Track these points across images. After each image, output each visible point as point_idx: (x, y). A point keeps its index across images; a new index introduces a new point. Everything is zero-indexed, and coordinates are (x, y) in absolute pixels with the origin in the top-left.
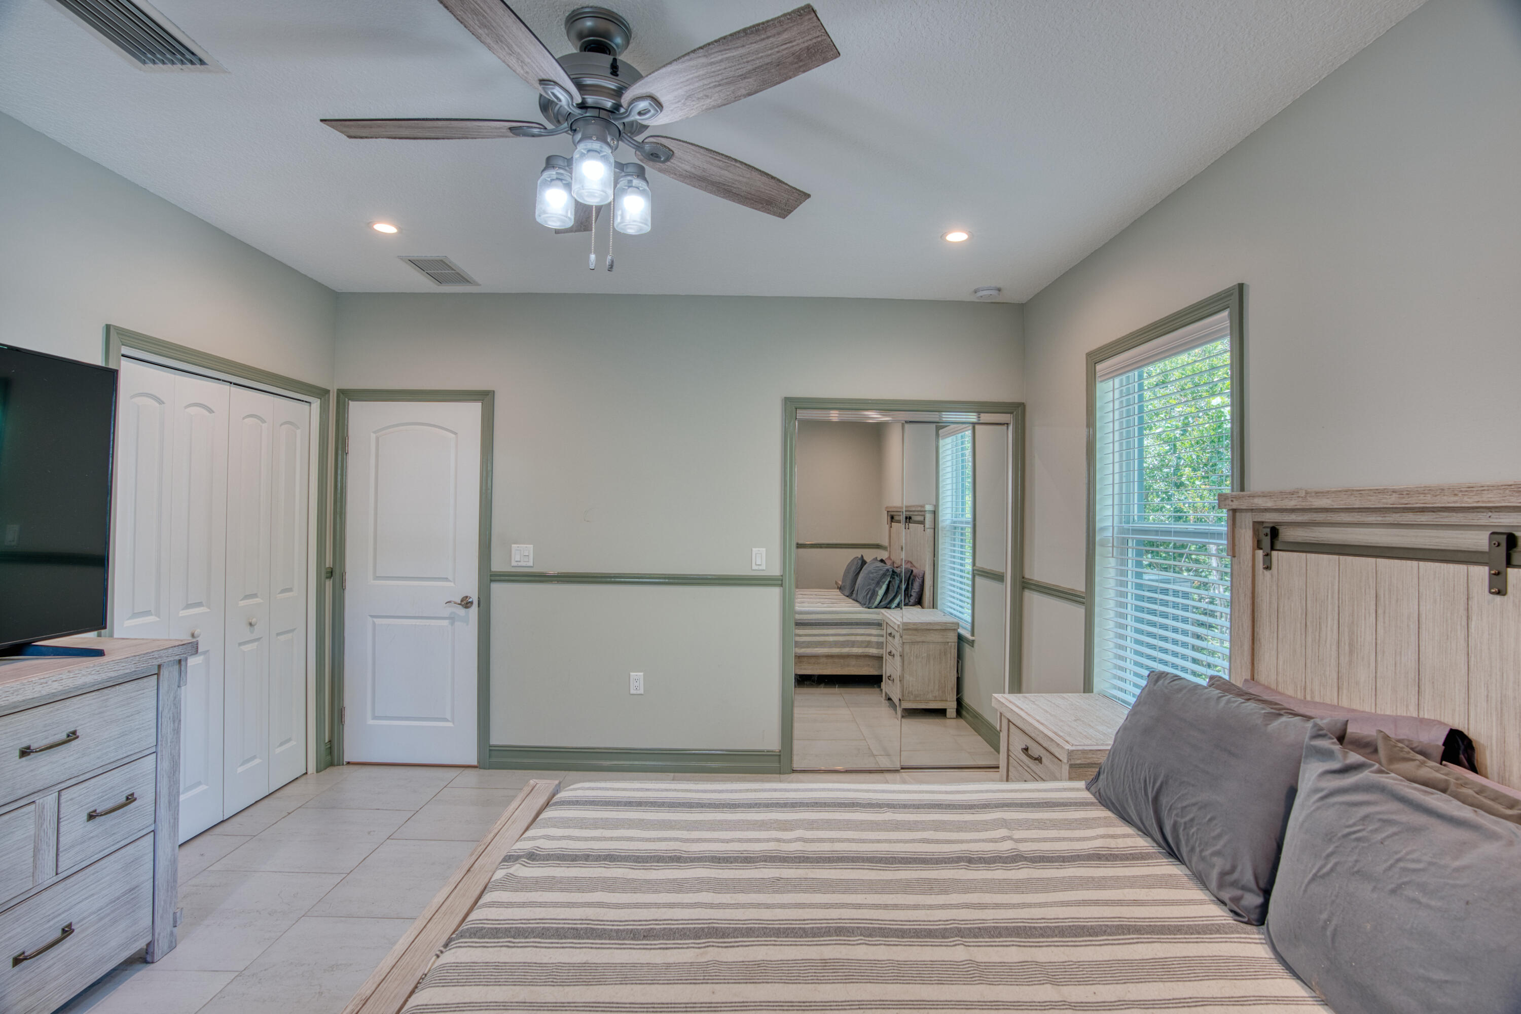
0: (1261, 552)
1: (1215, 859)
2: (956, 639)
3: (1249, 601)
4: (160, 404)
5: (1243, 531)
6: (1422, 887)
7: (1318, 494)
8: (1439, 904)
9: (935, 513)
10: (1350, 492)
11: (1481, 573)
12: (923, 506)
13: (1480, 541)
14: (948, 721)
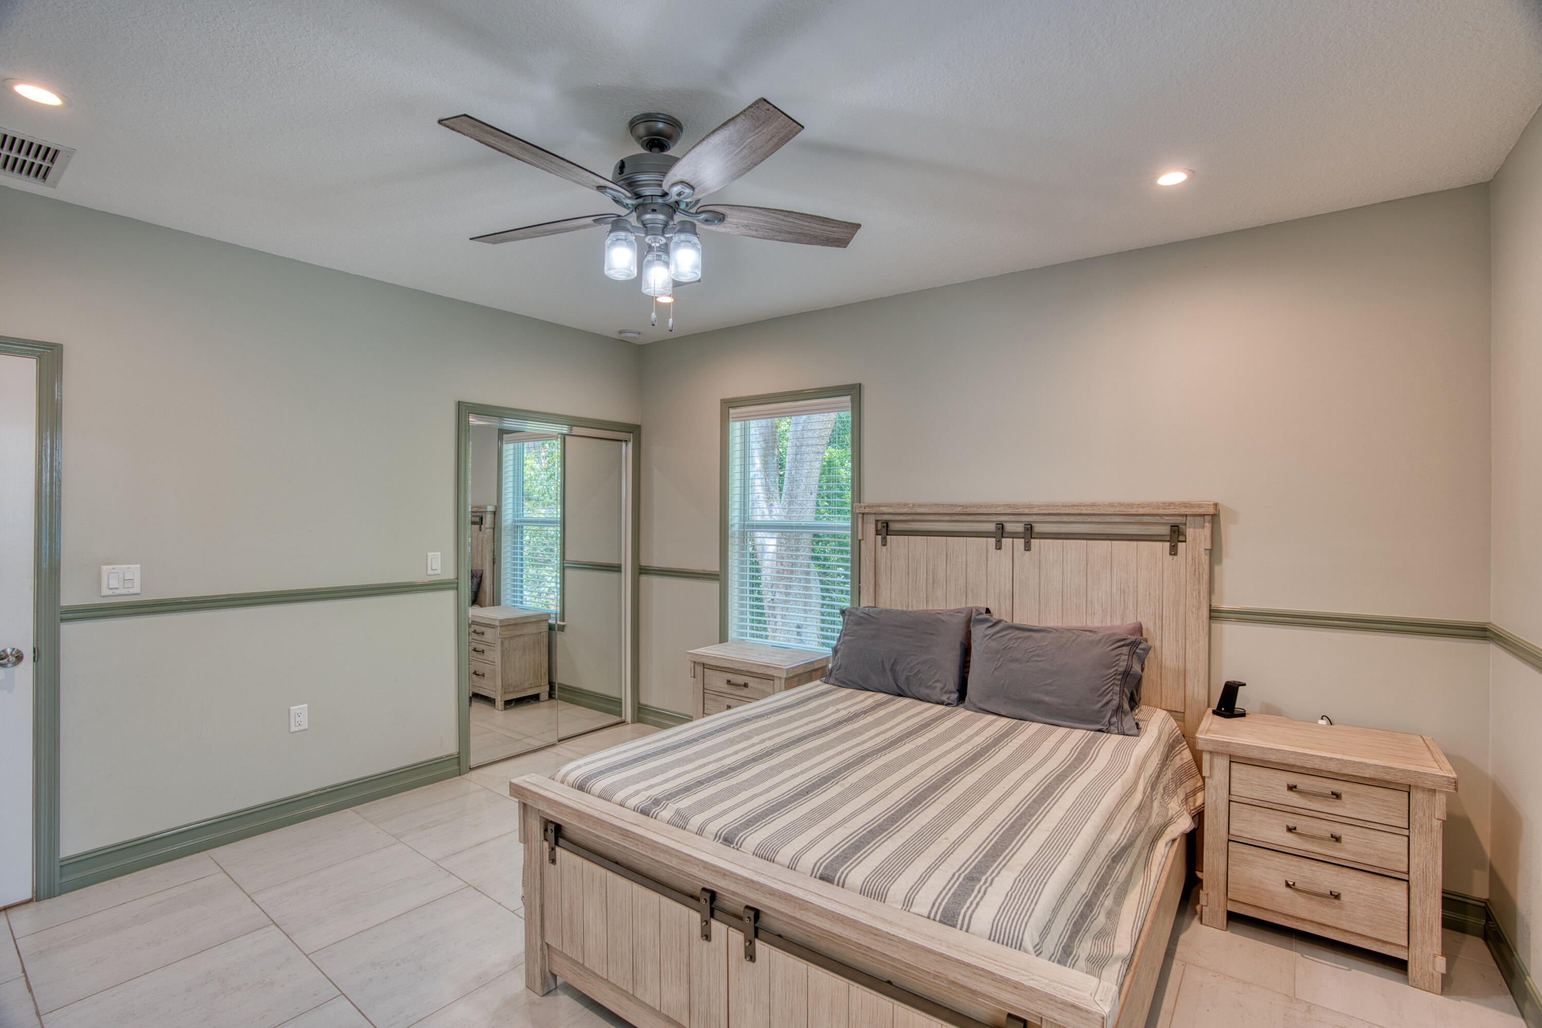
0: (880, 536)
1: (936, 684)
2: (547, 629)
3: (873, 564)
5: (869, 525)
6: (1038, 655)
7: (920, 506)
8: (1045, 658)
9: (496, 513)
10: (937, 505)
11: (992, 541)
12: (486, 507)
13: (991, 527)
14: (541, 704)
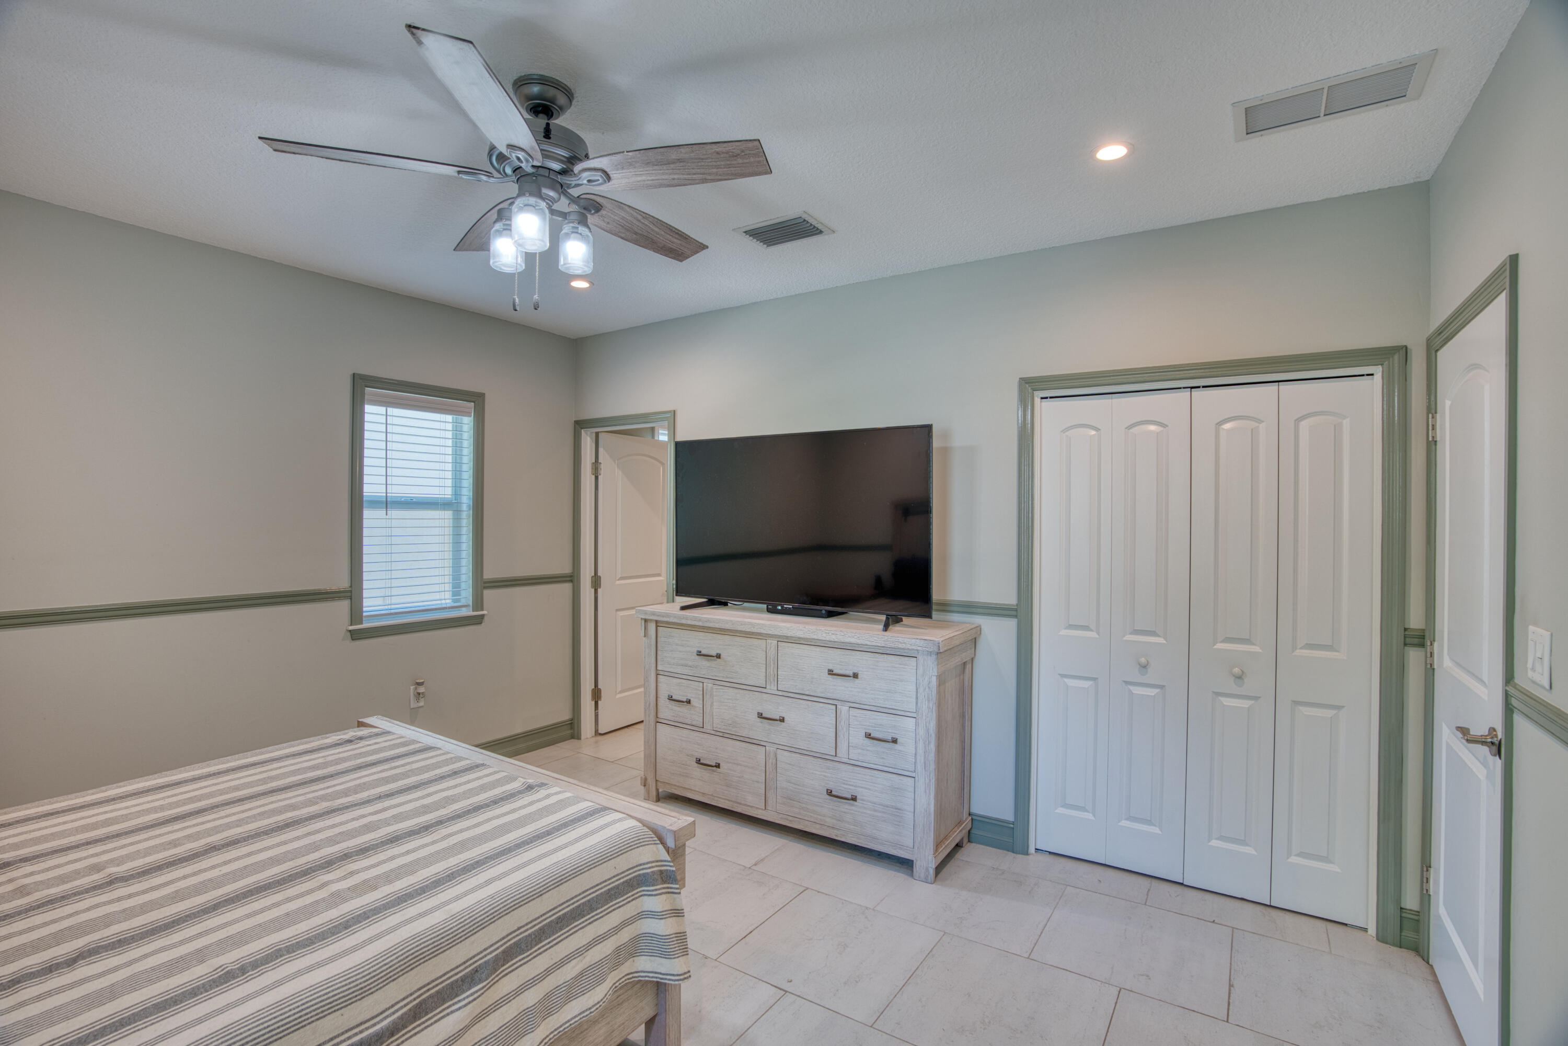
4: (1097, 431)
